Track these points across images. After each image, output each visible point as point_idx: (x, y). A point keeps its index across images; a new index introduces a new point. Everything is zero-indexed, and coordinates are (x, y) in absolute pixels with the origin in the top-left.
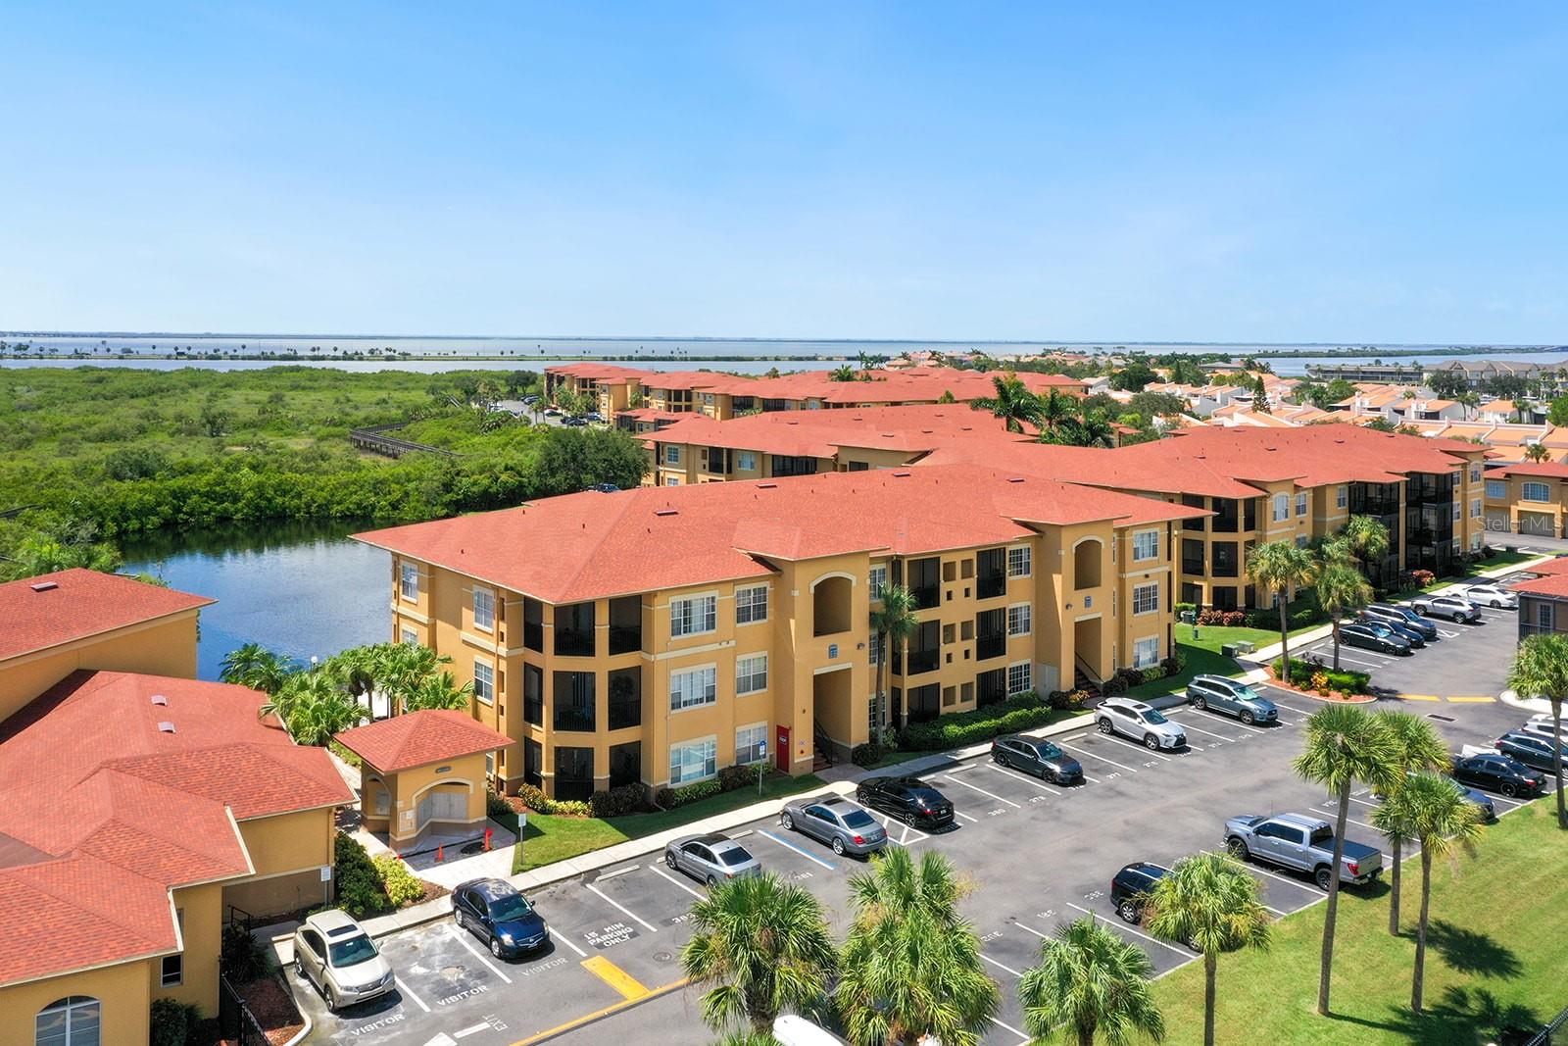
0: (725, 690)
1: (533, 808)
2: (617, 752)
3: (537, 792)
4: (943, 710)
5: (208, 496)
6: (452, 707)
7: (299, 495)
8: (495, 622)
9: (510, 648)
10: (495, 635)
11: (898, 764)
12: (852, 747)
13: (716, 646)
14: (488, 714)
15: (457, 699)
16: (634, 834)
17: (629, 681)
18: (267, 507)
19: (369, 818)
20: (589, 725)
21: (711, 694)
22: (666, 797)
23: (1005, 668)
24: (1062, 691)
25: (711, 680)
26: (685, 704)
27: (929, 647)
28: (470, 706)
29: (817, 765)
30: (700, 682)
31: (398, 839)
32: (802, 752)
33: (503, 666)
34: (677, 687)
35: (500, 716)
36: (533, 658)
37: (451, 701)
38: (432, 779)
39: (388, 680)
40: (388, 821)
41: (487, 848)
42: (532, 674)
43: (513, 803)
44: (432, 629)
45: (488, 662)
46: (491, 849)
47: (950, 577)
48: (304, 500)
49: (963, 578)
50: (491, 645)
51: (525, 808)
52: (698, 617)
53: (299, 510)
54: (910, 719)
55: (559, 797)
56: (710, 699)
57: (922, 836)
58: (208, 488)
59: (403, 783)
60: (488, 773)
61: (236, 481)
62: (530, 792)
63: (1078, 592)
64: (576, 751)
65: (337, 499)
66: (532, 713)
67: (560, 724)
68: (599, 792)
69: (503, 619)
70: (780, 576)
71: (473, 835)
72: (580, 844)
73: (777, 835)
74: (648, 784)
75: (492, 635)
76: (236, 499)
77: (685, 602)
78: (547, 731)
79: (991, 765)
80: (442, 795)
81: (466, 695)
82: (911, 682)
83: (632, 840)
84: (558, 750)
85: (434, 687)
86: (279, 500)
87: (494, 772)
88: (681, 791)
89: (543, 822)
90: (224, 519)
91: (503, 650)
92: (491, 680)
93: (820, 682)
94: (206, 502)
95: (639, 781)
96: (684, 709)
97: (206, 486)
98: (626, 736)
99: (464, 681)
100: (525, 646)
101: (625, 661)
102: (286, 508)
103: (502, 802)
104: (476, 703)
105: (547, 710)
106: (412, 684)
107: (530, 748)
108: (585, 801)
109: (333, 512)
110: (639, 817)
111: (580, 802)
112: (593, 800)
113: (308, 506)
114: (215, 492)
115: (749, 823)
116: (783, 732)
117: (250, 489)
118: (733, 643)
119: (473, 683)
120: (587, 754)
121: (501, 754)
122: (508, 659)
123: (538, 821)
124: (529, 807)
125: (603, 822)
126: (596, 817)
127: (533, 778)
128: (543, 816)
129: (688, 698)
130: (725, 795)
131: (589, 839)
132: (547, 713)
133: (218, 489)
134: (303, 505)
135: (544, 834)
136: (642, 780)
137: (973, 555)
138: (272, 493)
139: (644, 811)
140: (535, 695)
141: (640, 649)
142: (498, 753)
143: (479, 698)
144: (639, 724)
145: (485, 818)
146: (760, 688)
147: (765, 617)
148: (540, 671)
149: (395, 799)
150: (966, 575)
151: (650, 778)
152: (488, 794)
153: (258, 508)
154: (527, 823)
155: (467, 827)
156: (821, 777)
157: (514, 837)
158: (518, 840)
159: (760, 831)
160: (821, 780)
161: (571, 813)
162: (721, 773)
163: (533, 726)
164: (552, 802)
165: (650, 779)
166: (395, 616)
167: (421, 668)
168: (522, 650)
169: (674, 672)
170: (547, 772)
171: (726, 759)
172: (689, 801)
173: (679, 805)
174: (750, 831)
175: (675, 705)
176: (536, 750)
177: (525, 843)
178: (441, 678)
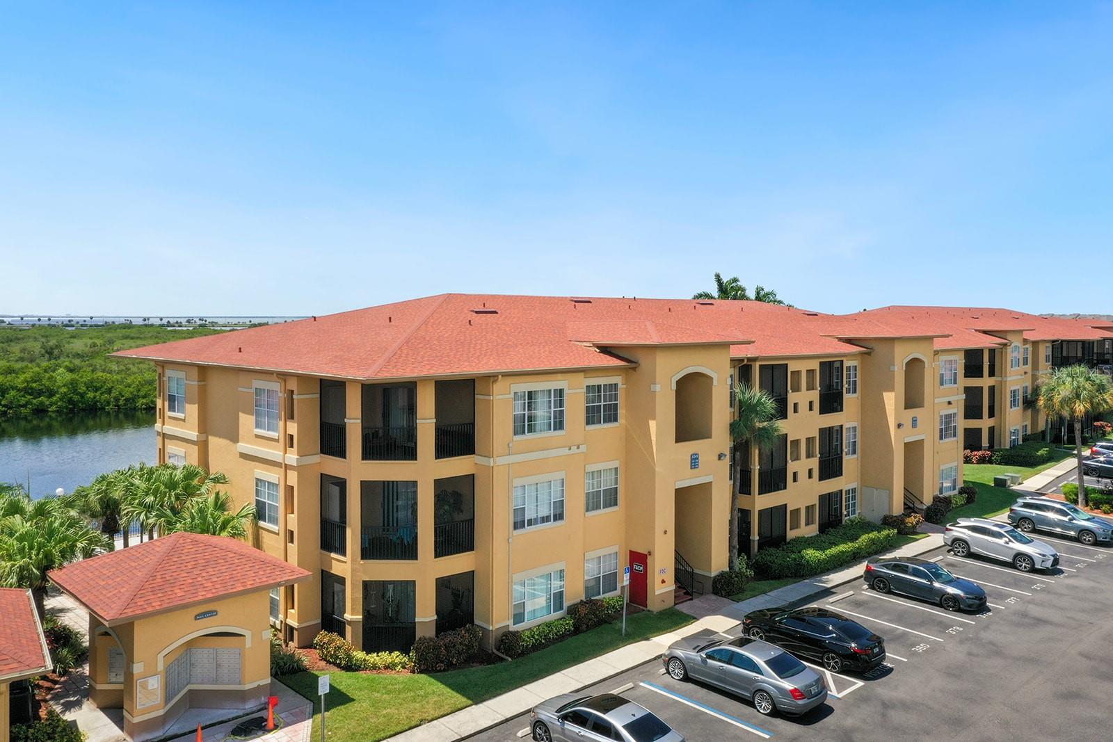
0: (576, 504)
1: (335, 664)
2: (443, 584)
3: (339, 641)
4: (791, 534)
5: (27, 391)
6: (224, 534)
7: (109, 391)
8: (281, 424)
9: (301, 454)
10: (282, 440)
11: (765, 593)
12: (713, 574)
13: (565, 451)
14: (273, 545)
15: (231, 524)
16: (477, 695)
17: (457, 496)
18: (80, 402)
19: (99, 687)
20: (409, 551)
21: (558, 512)
22: (510, 644)
23: (842, 490)
24: (894, 515)
25: (559, 493)
26: (530, 523)
27: (777, 465)
28: (249, 533)
29: (678, 599)
30: (546, 497)
31: (136, 720)
32: (663, 582)
33: (293, 479)
34: (520, 501)
35: (289, 544)
36: (333, 466)
37: (223, 527)
38: (191, 629)
39: (140, 504)
40: (122, 691)
41: (270, 724)
42: (333, 487)
43: (308, 658)
44: (203, 447)
45: (273, 476)
46: (276, 727)
47: (797, 389)
48: (112, 395)
49: (807, 390)
50: (275, 453)
51: (324, 663)
52: (542, 412)
53: (108, 403)
54: (761, 545)
55: (369, 647)
56: (559, 517)
57: (856, 683)
58: (26, 384)
59: (143, 637)
60: (272, 619)
61: (51, 378)
62: (330, 642)
63: (907, 410)
64: (391, 587)
65: (142, 393)
66: (331, 538)
67: (371, 550)
68: (423, 640)
69: (292, 417)
70: (634, 369)
71: (250, 705)
72: (404, 713)
73: (667, 688)
74: (485, 626)
75: (277, 441)
76: (51, 394)
77: (530, 393)
78: (353, 560)
79: (867, 593)
80: (206, 651)
81: (244, 520)
82: (762, 502)
83: (476, 703)
84: (366, 585)
85: (201, 511)
86: (91, 395)
87: (281, 617)
88: (527, 633)
89: (349, 682)
90: (40, 411)
91: (292, 457)
92: (276, 498)
93: (683, 496)
94: (23, 396)
95: (472, 622)
96: (528, 529)
97: (23, 383)
98: (457, 564)
99: (242, 501)
100: (322, 452)
101: (456, 466)
102: (97, 401)
103: (292, 656)
104: (257, 531)
105: (353, 533)
106: (173, 509)
107: (329, 585)
108: (405, 651)
109: (139, 404)
110: (477, 671)
111: (397, 653)
112: (417, 650)
113: (117, 400)
114: (32, 388)
115: (622, 672)
116: (638, 559)
117: (64, 386)
118: (583, 448)
119: (253, 506)
120: (407, 589)
121: (290, 590)
122: (299, 469)
123: (345, 681)
124: (329, 662)
125: (433, 680)
126: (421, 672)
127: (332, 623)
128: (350, 674)
129: (533, 516)
130: (581, 637)
131: (417, 705)
132: (353, 537)
133: (34, 385)
134: (112, 400)
135: (353, 700)
136: (477, 622)
137: (815, 365)
138: (84, 389)
139: (482, 662)
140: (335, 516)
141: (474, 453)
142: (286, 588)
143: (261, 523)
144: (472, 549)
145: (268, 680)
146: (610, 506)
147: (616, 420)
148: (342, 484)
149: (131, 661)
150: (810, 387)
151: (488, 618)
152: (272, 646)
153: (70, 401)
154: (331, 686)
155: (242, 696)
156: (685, 611)
157: (309, 706)
158: (316, 711)
159: (642, 684)
160: (688, 616)
161: (387, 667)
162: (573, 610)
163: (333, 555)
164: (359, 655)
165: (488, 620)
166: (160, 439)
167: (186, 488)
168: (317, 458)
169: (517, 482)
170: (352, 614)
171: (575, 593)
172: (537, 647)
173: (526, 652)
174: (631, 685)
175: (519, 525)
176: (337, 587)
177: (327, 714)
178: (211, 499)
